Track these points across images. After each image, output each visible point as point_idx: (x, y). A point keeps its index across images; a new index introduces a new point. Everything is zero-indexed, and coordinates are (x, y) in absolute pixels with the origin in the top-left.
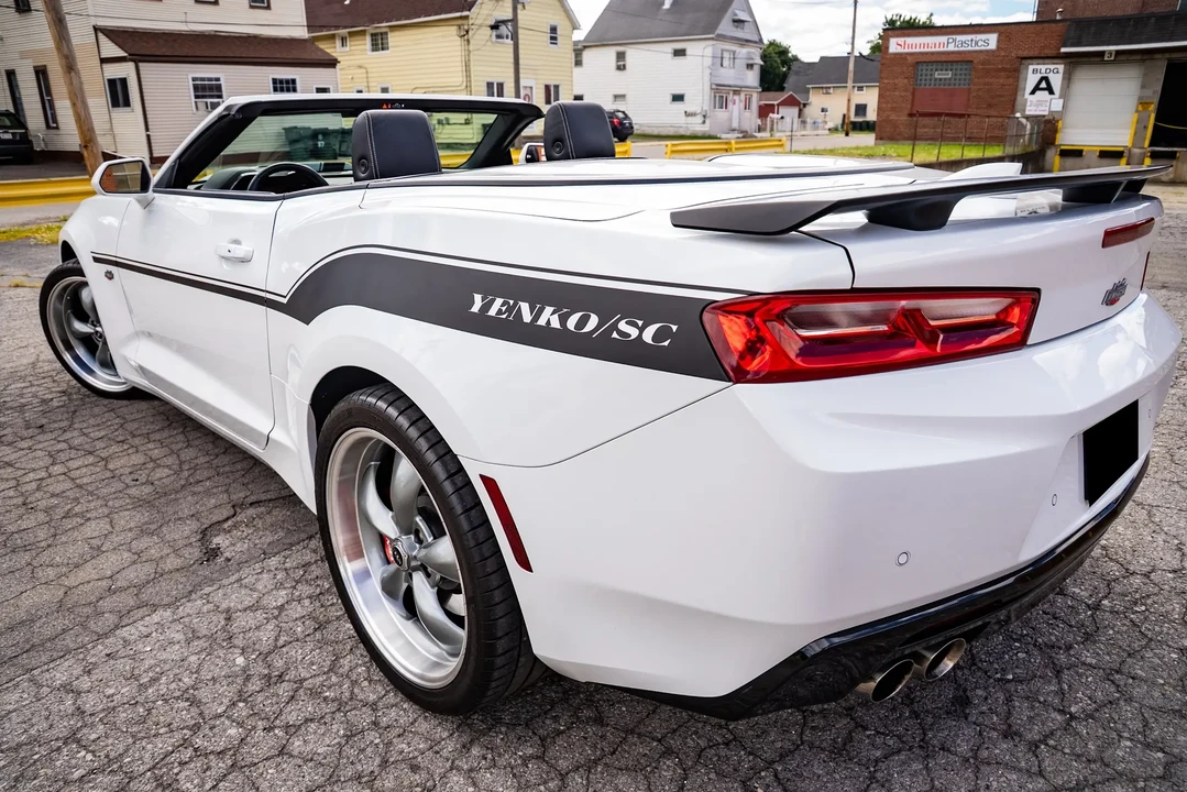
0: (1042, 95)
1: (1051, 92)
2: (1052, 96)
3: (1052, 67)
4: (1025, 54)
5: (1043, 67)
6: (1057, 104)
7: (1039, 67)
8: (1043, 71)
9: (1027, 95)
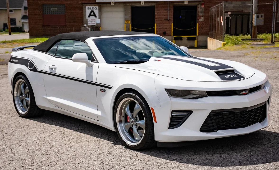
0: (92, 18)
1: (96, 17)
2: (96, 18)
3: (94, 7)
4: (84, 2)
5: (91, 7)
6: (98, 21)
7: (90, 7)
8: (91, 8)
9: (87, 18)
